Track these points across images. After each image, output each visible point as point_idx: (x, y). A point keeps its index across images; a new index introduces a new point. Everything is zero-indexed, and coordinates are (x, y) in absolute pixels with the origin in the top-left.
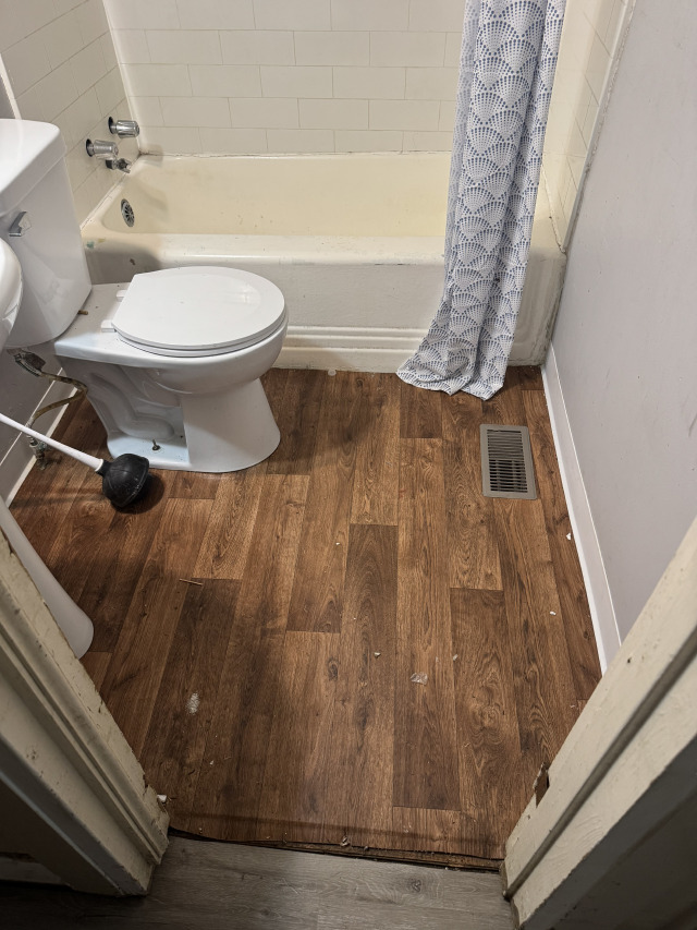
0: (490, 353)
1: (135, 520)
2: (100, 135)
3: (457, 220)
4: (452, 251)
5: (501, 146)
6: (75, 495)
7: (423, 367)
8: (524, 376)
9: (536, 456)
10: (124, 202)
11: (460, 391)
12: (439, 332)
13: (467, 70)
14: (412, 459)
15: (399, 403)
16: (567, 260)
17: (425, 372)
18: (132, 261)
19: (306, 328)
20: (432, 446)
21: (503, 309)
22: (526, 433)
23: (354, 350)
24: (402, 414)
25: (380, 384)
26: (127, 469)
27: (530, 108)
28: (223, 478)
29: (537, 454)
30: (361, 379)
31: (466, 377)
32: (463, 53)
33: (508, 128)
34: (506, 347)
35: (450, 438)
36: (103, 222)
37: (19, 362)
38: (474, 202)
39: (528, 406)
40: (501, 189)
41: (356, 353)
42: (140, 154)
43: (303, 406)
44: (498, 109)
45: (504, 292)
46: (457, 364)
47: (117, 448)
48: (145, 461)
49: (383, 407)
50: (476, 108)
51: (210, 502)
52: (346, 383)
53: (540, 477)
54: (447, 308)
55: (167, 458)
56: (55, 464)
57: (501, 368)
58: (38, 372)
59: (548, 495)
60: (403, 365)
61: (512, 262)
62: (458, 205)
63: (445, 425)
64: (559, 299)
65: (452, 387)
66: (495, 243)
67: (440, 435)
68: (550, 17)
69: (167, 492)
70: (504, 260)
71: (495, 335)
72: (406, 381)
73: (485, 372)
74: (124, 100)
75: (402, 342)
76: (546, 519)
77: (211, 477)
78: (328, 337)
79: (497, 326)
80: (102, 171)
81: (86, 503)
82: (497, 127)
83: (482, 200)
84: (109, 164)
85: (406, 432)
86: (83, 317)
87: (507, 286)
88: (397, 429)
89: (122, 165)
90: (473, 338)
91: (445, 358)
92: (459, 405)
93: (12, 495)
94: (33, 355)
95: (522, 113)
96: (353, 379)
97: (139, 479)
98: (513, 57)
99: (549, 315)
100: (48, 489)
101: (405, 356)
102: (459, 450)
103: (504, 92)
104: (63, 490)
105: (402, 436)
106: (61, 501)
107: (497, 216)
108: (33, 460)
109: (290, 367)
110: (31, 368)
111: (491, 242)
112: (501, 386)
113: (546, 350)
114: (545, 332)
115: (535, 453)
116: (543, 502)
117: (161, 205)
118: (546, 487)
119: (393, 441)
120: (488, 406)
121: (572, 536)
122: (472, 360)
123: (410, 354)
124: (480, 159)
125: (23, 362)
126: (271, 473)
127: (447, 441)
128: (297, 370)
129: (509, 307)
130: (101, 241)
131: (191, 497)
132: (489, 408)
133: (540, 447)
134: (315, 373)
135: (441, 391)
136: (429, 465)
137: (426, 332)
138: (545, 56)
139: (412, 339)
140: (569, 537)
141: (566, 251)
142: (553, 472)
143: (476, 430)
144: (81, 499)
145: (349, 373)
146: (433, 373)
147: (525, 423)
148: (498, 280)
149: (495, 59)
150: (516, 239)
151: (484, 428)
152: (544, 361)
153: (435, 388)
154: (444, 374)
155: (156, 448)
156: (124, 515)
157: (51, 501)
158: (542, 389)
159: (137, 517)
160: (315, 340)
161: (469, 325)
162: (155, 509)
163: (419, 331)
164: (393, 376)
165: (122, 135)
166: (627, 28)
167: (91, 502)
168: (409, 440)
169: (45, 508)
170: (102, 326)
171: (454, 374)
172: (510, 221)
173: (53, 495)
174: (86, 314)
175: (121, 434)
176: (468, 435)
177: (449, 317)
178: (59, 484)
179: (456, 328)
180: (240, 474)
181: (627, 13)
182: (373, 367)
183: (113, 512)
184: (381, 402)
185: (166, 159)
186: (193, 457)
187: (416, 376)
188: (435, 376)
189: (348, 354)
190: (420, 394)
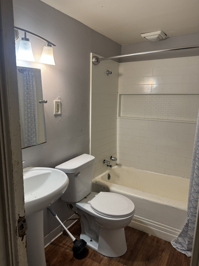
1: (77, 261)
2: (108, 159)
3: (191, 199)
4: (189, 208)
6: (66, 247)
7: (180, 243)
10: (109, 174)
12: (185, 233)
13: (194, 162)
15: (169, 253)
17: (180, 245)
18: (104, 188)
19: (144, 218)
23: (158, 230)
24: (169, 258)
25: (164, 244)
26: (80, 244)
28: (105, 258)
30: (159, 240)
36: (102, 178)
37: (67, 205)
38: (195, 196)
41: (158, 231)
42: (117, 164)
43: (137, 243)
47: (82, 237)
48: (86, 243)
49: (163, 253)
51: (98, 264)
52: (153, 240)
54: (187, 225)
55: (93, 245)
56: (66, 236)
58: (70, 209)
60: (173, 240)
62: (191, 196)
65: (188, 254)
69: (88, 256)
72: (174, 246)
74: (116, 153)
75: (174, 232)
77: (102, 256)
78: (150, 223)
80: (106, 166)
81: (68, 250)
84: (108, 166)
86: (85, 199)
88: (166, 263)
89: (111, 166)
91: (187, 243)
93: (52, 241)
94: (71, 205)
96: (156, 240)
97: (82, 248)
100: (61, 242)
101: (174, 237)
104: (64, 244)
106: (62, 247)
108: (62, 233)
109: (137, 229)
110: (69, 208)
117: (118, 176)
123: (176, 237)
124: (197, 184)
125: (68, 206)
126: (119, 262)
128: (139, 231)
130: (99, 182)
131: (94, 260)
134: (145, 233)
137: (181, 231)
139: (177, 232)
144: (67, 249)
145: (155, 237)
146: (183, 247)
153: (183, 252)
154: (187, 248)
155: (91, 241)
156: (75, 258)
157: (60, 246)
159: (78, 260)
160: (146, 223)
162: (83, 260)
164: (169, 243)
165: (113, 160)
167: (69, 251)
169: (58, 247)
170: (88, 202)
171: (189, 250)
173: (61, 244)
174: (86, 198)
175: (85, 233)
177: (188, 228)
178: (64, 242)
180: (111, 258)
183: (73, 256)
184: (163, 251)
185: (122, 166)
186: (99, 247)
187: (177, 246)
188: (184, 248)
189: (155, 230)
190: (177, 253)
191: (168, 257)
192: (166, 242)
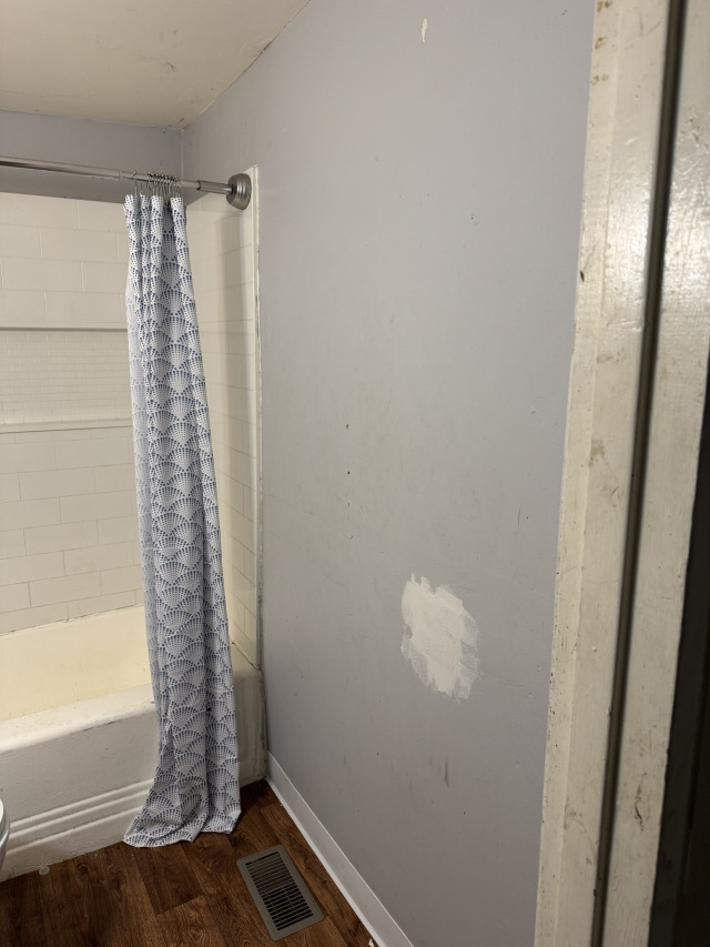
0: (220, 782)
3: (161, 666)
4: (162, 696)
5: (190, 598)
7: (156, 821)
8: (256, 794)
9: (302, 871)
11: (200, 833)
12: (165, 777)
14: (180, 935)
15: (138, 875)
16: (263, 674)
17: (157, 827)
20: (196, 908)
21: (221, 735)
22: (283, 851)
24: (147, 885)
25: (109, 861)
27: (206, 566)
29: (303, 868)
30: (83, 864)
31: (202, 817)
32: (141, 537)
33: (193, 585)
34: (234, 770)
35: (211, 891)
38: (174, 649)
39: (272, 823)
40: (197, 633)
41: (72, 835)
43: (18, 929)
44: (182, 572)
45: (219, 719)
46: (190, 805)
49: (123, 887)
50: (163, 574)
52: (66, 877)
53: (317, 892)
54: (168, 751)
57: (234, 793)
59: (333, 908)
60: (129, 829)
61: (220, 690)
62: (160, 655)
63: (200, 878)
64: (265, 711)
65: (190, 832)
66: (202, 677)
67: (199, 893)
68: (207, 506)
70: (211, 690)
71: (220, 762)
72: (138, 845)
73: (219, 804)
76: (343, 936)
78: (36, 828)
79: (220, 752)
82: (184, 585)
83: (182, 644)
85: (160, 905)
87: (220, 713)
88: (148, 907)
90: (200, 773)
91: (178, 803)
92: (205, 849)
95: (201, 571)
96: (73, 869)
98: (186, 535)
99: (260, 726)
101: (128, 818)
102: (226, 900)
103: (184, 559)
105: (157, 912)
107: (199, 654)
111: (198, 679)
112: (239, 812)
113: (267, 761)
114: (260, 744)
115: (300, 869)
116: (332, 918)
118: (327, 900)
119: (150, 923)
120: (235, 839)
121: (374, 942)
122: (204, 796)
123: (136, 813)
124: (173, 613)
127: (210, 896)
129: (226, 731)
132: (236, 839)
133: (302, 861)
134: (22, 880)
135: (181, 842)
136: (202, 934)
137: (151, 781)
138: (209, 530)
139: (136, 795)
140: (371, 944)
141: (260, 666)
142: (326, 881)
143: (235, 869)
145: (65, 862)
146: (167, 824)
147: (277, 842)
148: (209, 710)
149: (171, 538)
150: (218, 669)
151: (241, 863)
152: (267, 772)
153: (173, 840)
154: (180, 821)
158: (277, 800)
161: (195, 761)
163: (140, 784)
164: (121, 846)
166: (261, 505)
168: (168, 914)
171: (188, 818)
172: (209, 656)
176: (229, 879)
177: (173, 759)
179: (182, 768)
181: (258, 496)
182: (95, 845)
184: (117, 882)
187: (148, 835)
188: (170, 827)
189: (60, 841)
190: (159, 854)
191: (142, 885)
192: (107, 850)
